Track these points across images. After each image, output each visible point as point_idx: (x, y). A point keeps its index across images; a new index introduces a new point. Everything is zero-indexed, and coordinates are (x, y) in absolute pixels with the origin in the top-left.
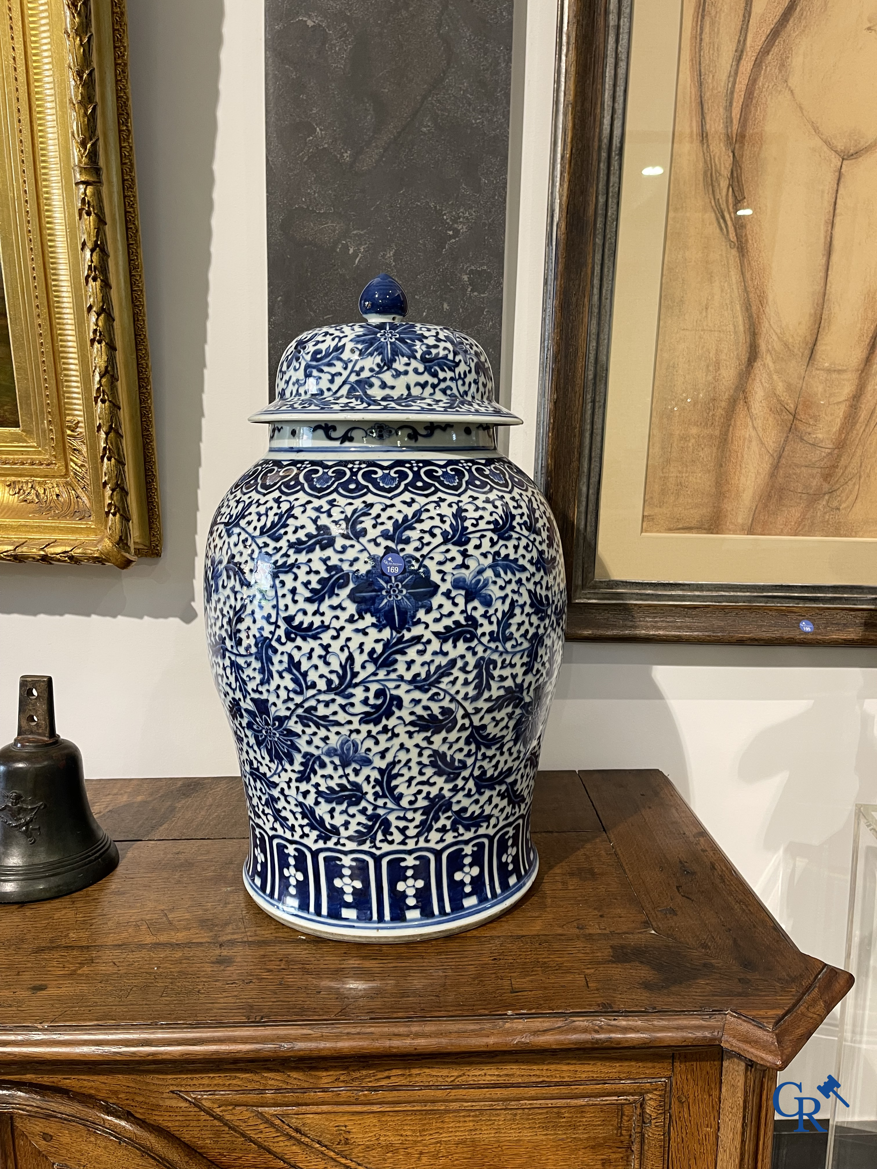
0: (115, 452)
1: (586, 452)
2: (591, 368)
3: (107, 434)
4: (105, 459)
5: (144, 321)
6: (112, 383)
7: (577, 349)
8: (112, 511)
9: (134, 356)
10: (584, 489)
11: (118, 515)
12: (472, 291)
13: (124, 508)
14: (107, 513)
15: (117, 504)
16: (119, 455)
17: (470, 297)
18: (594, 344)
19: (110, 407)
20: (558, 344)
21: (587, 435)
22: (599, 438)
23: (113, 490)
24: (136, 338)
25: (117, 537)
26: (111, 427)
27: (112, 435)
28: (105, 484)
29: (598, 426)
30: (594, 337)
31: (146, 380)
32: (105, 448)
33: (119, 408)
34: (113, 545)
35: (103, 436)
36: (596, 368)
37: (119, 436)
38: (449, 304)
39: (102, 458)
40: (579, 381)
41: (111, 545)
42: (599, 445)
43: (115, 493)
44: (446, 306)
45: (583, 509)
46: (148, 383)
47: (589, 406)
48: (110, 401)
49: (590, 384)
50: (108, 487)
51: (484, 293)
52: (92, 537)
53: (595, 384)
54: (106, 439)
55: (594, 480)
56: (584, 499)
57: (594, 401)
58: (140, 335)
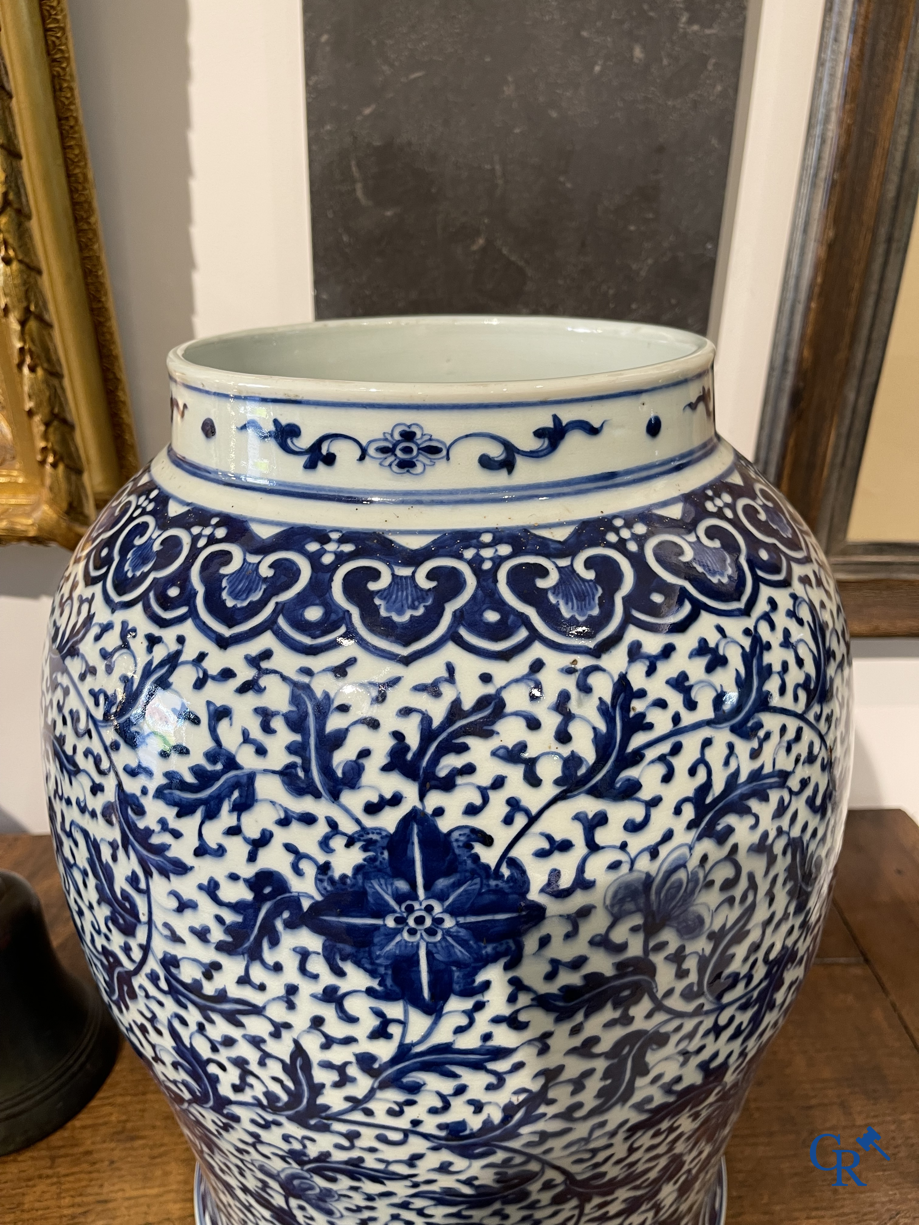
0: (43, 355)
1: (864, 333)
2: (894, 178)
3: (23, 323)
4: (26, 370)
5: (71, 89)
6: (20, 225)
7: (875, 144)
8: (51, 459)
9: (60, 161)
10: (851, 396)
11: (61, 468)
12: (690, 22)
13: (70, 455)
14: (43, 462)
15: (57, 448)
16: (49, 360)
17: (685, 34)
18: (904, 132)
19: (21, 272)
20: (848, 133)
21: (870, 301)
22: (888, 308)
23: (47, 424)
24: (60, 127)
25: (65, 505)
26: (27, 310)
27: (33, 324)
28: (31, 413)
29: (889, 285)
30: (906, 118)
31: (86, 206)
32: (22, 350)
33: (39, 272)
34: (59, 516)
35: (15, 326)
36: (901, 178)
37: (47, 325)
38: (644, 47)
39: (20, 366)
40: (870, 203)
41: (55, 516)
42: (886, 319)
43: (51, 430)
44: (638, 53)
45: (844, 430)
46: (90, 210)
47: (881, 249)
48: (20, 262)
49: (888, 209)
50: (37, 419)
51: (710, 27)
52: (22, 499)
53: (896, 208)
54: (23, 332)
55: (868, 380)
56: (848, 413)
57: (890, 240)
58: (67, 119)
